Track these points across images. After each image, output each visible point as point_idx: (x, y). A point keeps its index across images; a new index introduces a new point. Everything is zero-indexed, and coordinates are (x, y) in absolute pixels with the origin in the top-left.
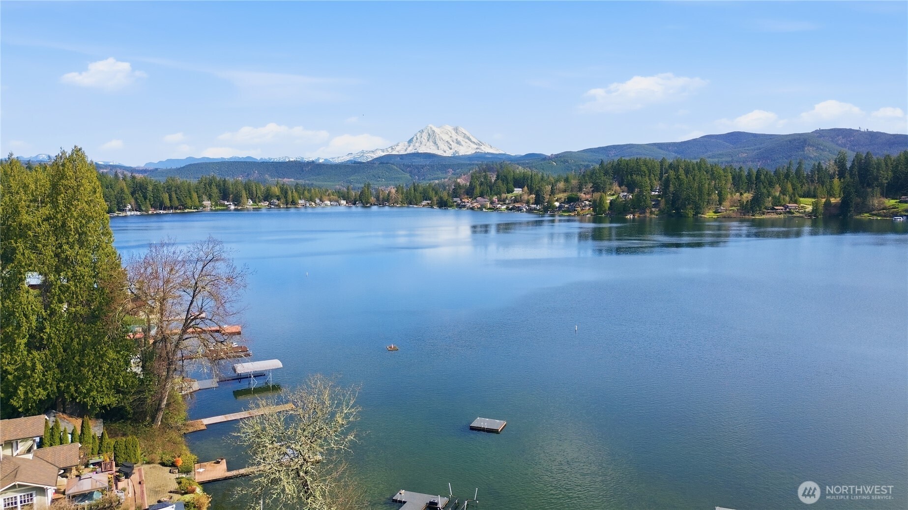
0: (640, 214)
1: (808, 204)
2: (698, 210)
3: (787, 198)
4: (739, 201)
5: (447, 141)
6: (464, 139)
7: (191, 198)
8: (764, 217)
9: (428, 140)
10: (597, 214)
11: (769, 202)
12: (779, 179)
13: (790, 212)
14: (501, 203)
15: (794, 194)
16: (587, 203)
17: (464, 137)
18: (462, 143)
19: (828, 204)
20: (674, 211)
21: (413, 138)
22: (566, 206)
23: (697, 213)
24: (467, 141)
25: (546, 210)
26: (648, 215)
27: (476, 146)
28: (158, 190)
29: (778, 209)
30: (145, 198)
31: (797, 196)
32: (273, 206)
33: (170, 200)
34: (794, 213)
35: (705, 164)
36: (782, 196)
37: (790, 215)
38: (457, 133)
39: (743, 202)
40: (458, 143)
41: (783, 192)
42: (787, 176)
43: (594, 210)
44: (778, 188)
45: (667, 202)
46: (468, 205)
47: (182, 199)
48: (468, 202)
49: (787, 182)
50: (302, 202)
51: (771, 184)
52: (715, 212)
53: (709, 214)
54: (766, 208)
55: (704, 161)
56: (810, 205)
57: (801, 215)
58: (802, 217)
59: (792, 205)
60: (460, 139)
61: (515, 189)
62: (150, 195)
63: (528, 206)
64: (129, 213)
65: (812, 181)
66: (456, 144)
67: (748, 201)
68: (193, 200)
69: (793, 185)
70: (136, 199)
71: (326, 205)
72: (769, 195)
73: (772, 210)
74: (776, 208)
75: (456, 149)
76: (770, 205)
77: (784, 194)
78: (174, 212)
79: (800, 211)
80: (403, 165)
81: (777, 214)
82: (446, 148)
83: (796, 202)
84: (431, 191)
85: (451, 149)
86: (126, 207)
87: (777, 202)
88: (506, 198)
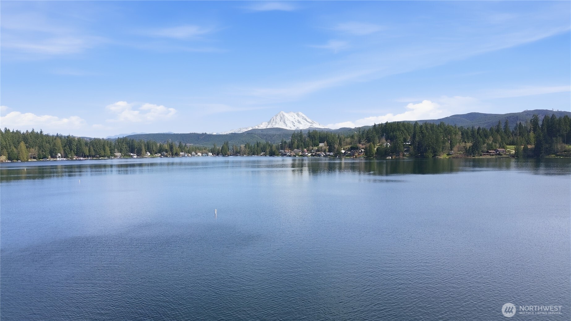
0: (396, 156)
1: (512, 150)
2: (435, 153)
3: (498, 145)
4: (464, 147)
5: (292, 122)
6: (303, 120)
7: (104, 150)
8: (481, 157)
9: (280, 121)
10: (368, 157)
11: (484, 147)
12: (492, 133)
13: (499, 154)
14: (309, 152)
15: (502, 142)
16: (363, 150)
17: (303, 119)
18: (302, 122)
19: (525, 149)
20: (419, 155)
21: (271, 119)
22: (349, 152)
23: (435, 155)
24: (304, 121)
25: (335, 155)
26: (401, 157)
27: (310, 124)
28: (81, 145)
29: (491, 152)
30: (71, 149)
31: (504, 143)
32: (163, 156)
33: (89, 151)
34: (502, 155)
35: (444, 126)
36: (494, 144)
37: (499, 156)
38: (298, 116)
39: (467, 148)
40: (299, 122)
41: (495, 141)
42: (498, 131)
43: (366, 155)
44: (491, 138)
45: (414, 148)
46: (288, 154)
47: (98, 151)
48: (288, 152)
49: (497, 135)
50: (182, 154)
51: (486, 136)
52: (448, 155)
53: (444, 156)
54: (482, 152)
55: (443, 123)
56: (514, 150)
57: (507, 156)
58: (508, 157)
59: (501, 150)
60: (300, 119)
61: (320, 144)
62: (74, 147)
63: (325, 153)
64: (58, 159)
65: (516, 135)
66: (298, 123)
67: (470, 147)
68: (106, 151)
69: (502, 137)
70: (64, 150)
71: (198, 156)
72: (484, 143)
73: (487, 153)
74: (490, 151)
75: (298, 126)
76: (486, 150)
77: (495, 142)
78: (91, 159)
79: (507, 154)
80: (262, 134)
81: (491, 155)
82: (292, 126)
83: (503, 148)
84: (267, 147)
85: (294, 126)
86: (57, 155)
87: (490, 147)
88: (312, 149)
